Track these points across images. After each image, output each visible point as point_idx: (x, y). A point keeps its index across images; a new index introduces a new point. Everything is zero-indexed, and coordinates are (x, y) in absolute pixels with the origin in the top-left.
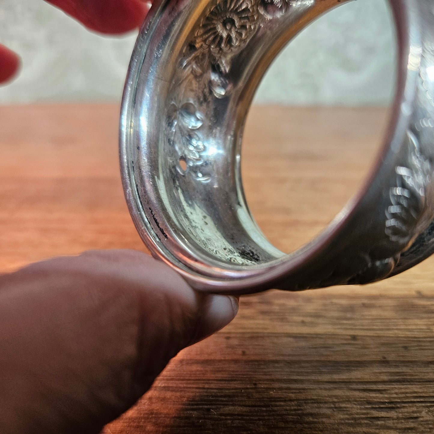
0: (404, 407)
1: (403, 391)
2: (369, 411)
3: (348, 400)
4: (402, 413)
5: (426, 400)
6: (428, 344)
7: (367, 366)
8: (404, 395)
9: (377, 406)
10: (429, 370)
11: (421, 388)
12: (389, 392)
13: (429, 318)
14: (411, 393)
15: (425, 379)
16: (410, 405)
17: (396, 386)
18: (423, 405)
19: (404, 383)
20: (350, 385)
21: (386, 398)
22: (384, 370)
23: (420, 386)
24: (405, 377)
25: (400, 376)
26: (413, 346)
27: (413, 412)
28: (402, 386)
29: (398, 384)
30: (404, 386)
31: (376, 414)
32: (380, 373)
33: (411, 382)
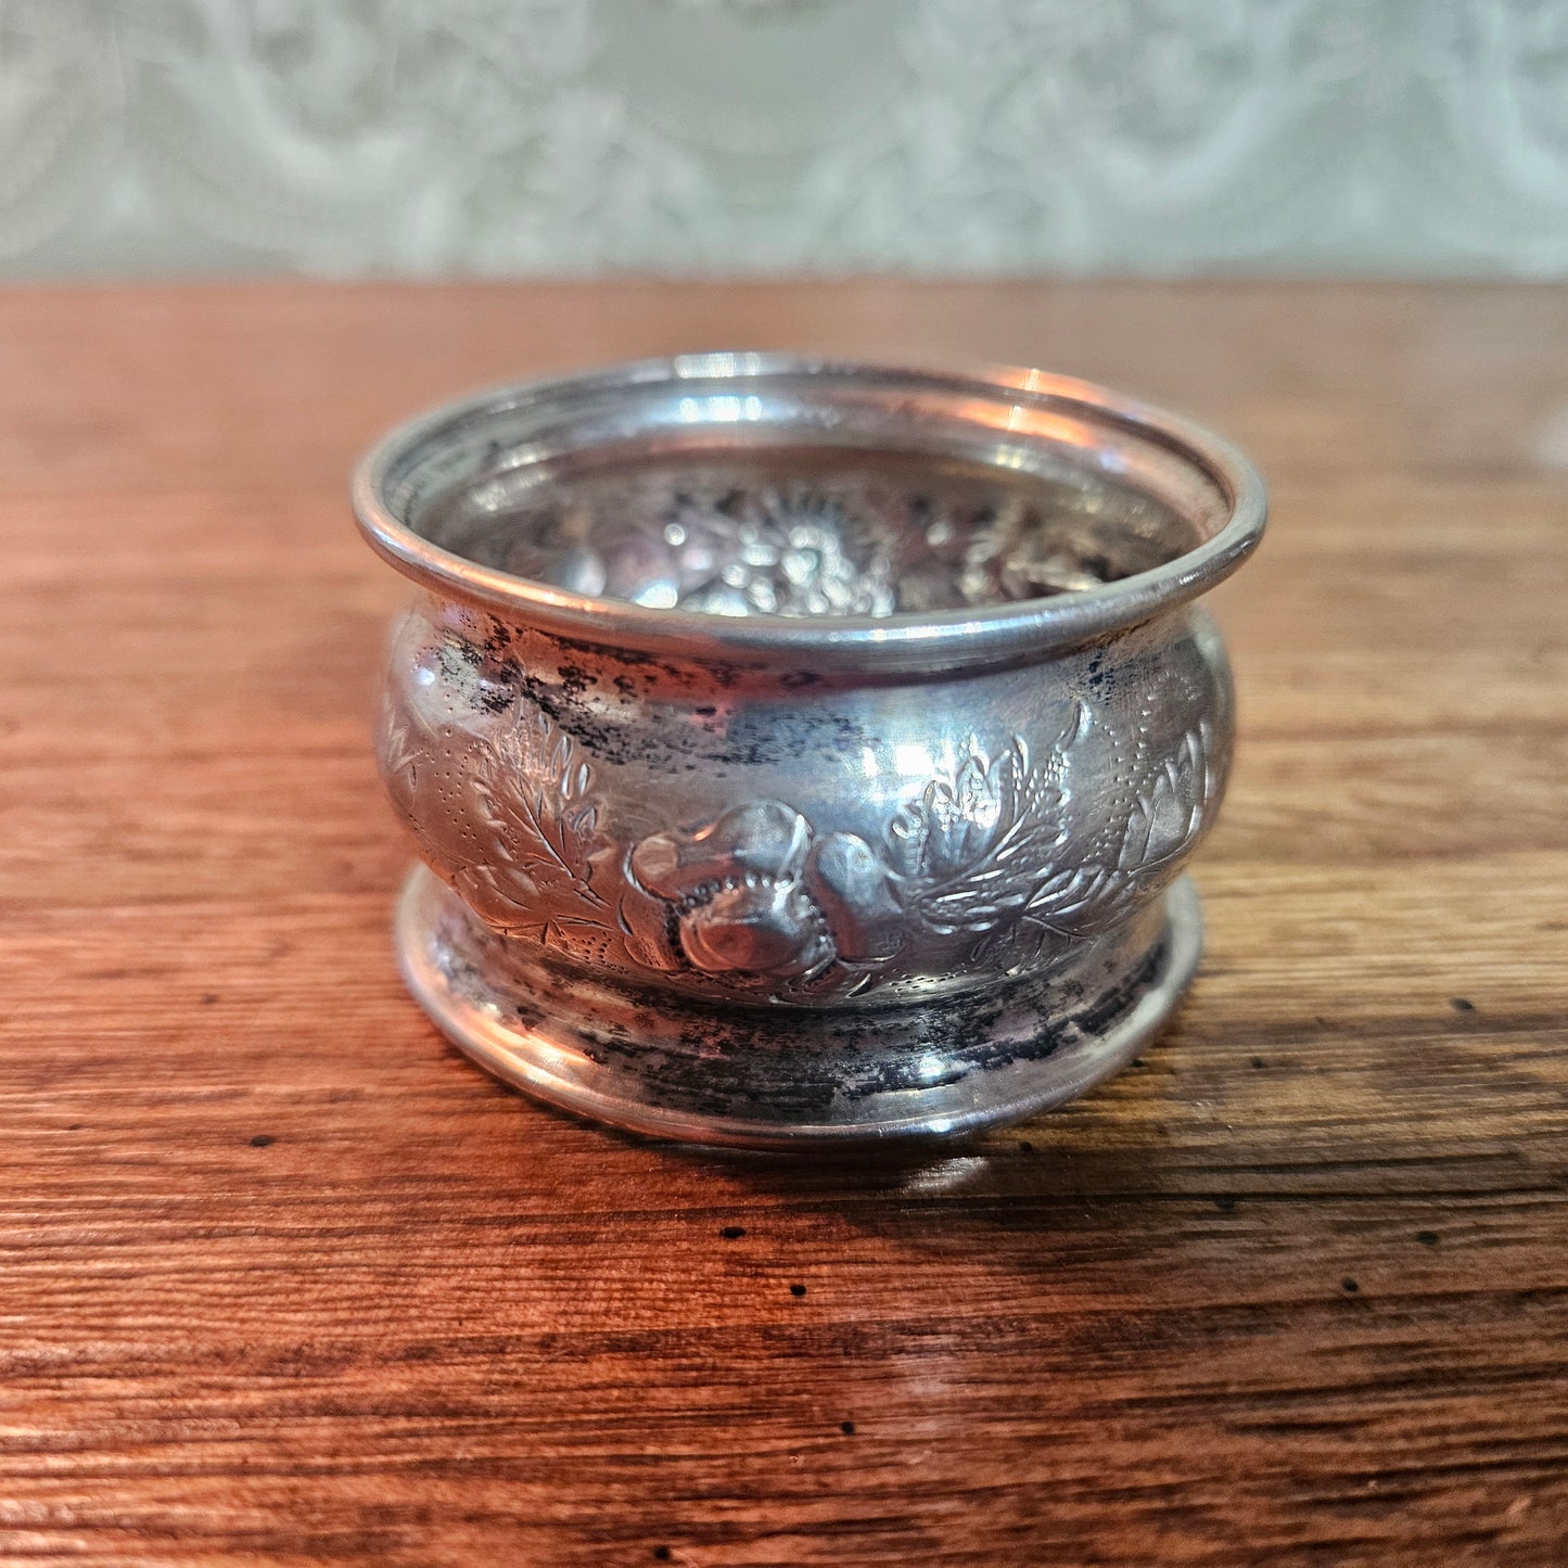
0: (1437, 1492)
1: (1431, 1422)
2: (1301, 1518)
3: (1220, 1475)
4: (1431, 1516)
5: (1523, 1454)
6: (1514, 1219)
7: (1287, 1327)
8: (1435, 1441)
9: (1335, 1495)
10: (1524, 1326)
11: (1499, 1406)
12: (1376, 1429)
13: (1509, 1111)
14: (1463, 1429)
15: (1512, 1367)
16: (1465, 1479)
17: (1406, 1405)
18: (1513, 1476)
19: (1435, 1391)
20: (1223, 1410)
21: (1371, 1457)
22: (1355, 1337)
23: (1497, 1399)
24: (1437, 1363)
25: (1416, 1359)
26: (1462, 1232)
27: (1476, 1510)
28: (1428, 1404)
29: (1412, 1393)
30: (1438, 1403)
31: (1330, 1527)
32: (1338, 1351)
33: (1459, 1379)
